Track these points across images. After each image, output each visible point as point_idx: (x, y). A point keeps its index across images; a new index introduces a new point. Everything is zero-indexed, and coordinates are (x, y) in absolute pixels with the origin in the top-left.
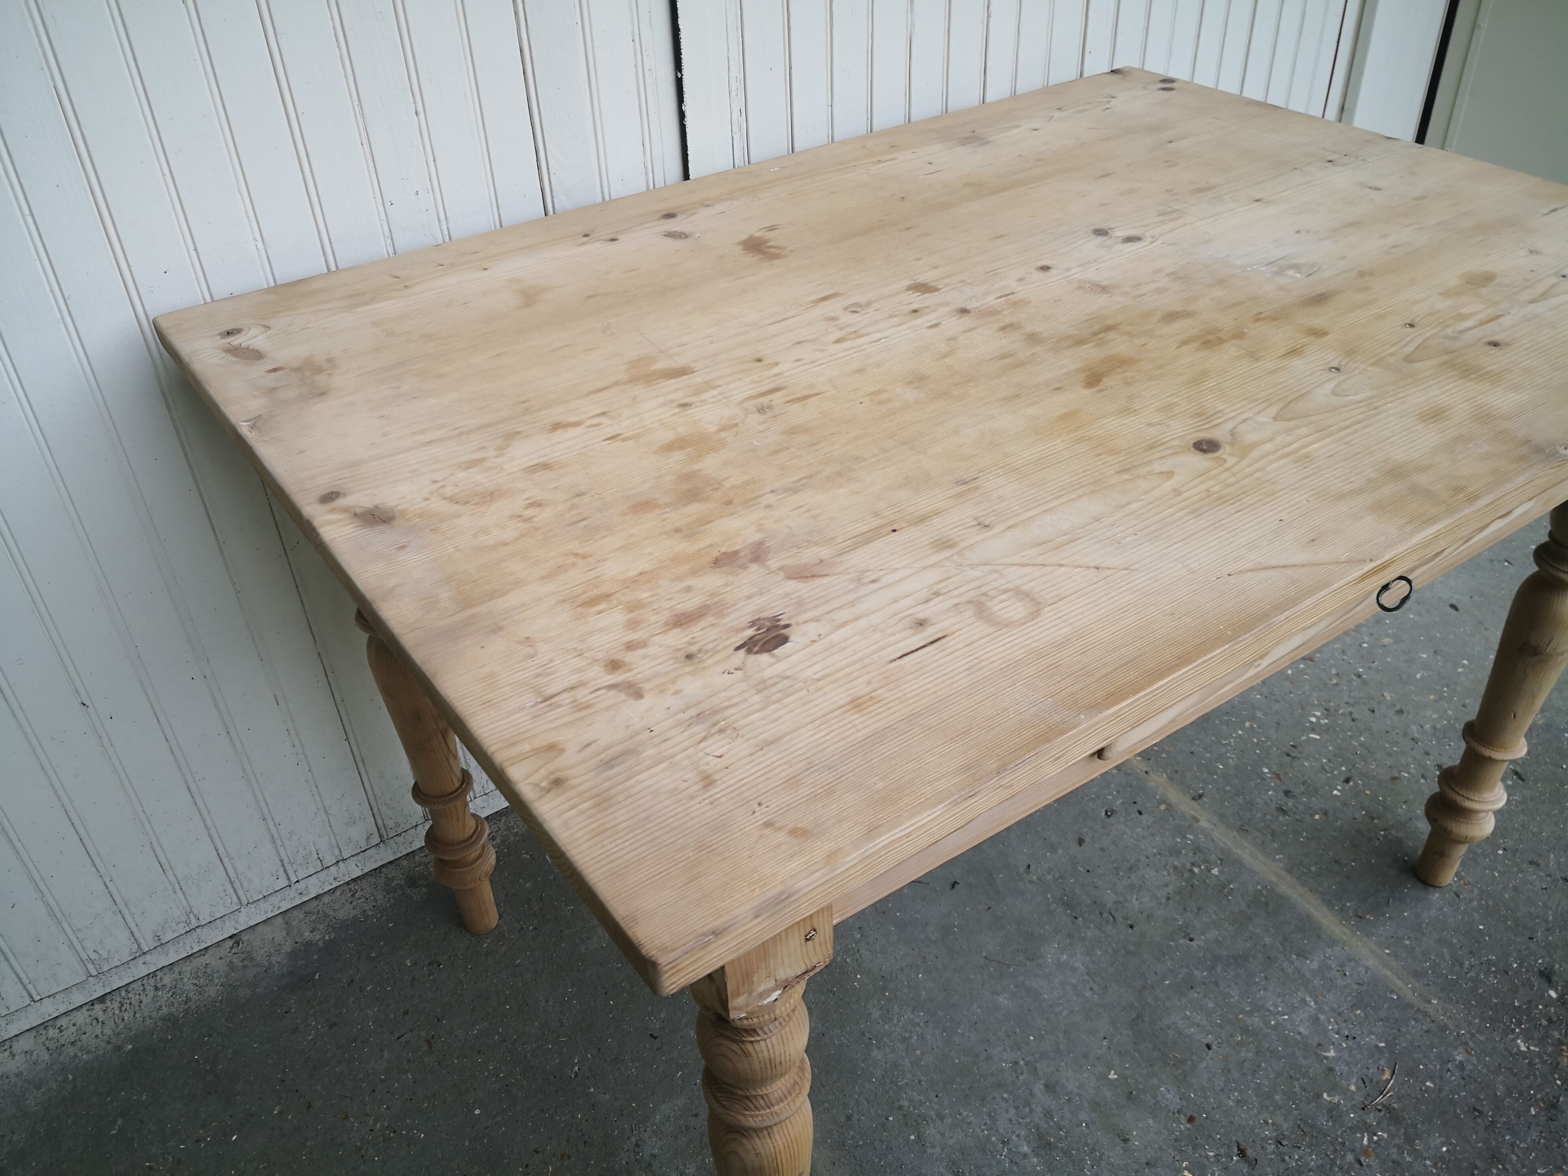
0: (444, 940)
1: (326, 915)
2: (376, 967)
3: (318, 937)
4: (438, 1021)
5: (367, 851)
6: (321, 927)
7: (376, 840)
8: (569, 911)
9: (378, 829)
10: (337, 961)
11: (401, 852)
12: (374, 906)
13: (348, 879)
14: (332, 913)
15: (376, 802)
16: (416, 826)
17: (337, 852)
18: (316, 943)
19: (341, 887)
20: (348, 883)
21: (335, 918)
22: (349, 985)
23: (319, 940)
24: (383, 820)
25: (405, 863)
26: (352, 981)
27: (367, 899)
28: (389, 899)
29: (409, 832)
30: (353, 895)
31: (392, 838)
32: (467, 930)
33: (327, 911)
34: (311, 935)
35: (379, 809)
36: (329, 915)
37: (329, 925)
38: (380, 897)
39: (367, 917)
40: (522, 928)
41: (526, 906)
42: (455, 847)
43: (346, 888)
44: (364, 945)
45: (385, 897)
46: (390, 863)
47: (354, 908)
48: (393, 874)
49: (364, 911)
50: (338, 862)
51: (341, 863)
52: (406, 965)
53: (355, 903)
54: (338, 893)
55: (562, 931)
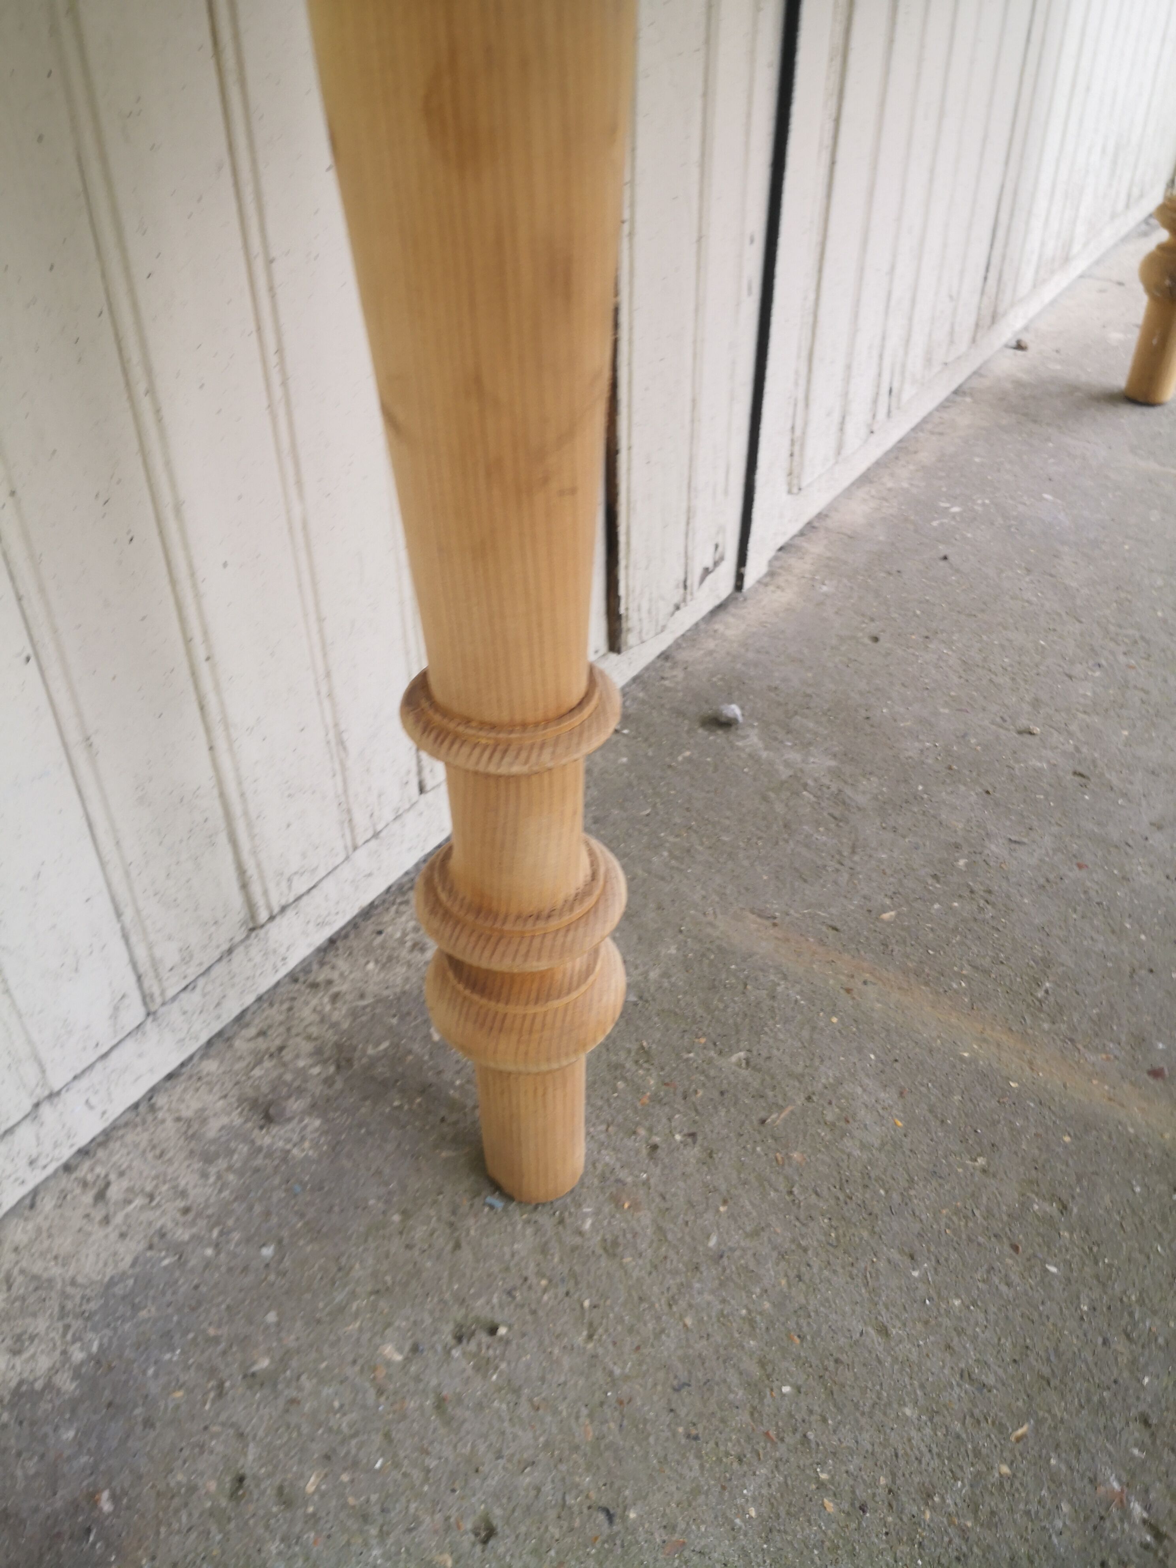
0: (457, 1246)
1: (40, 1283)
2: (293, 1401)
3: (44, 1363)
4: (610, 1517)
5: (114, 1055)
6: (41, 1325)
7: (134, 1013)
8: (739, 1065)
9: (139, 978)
10: (148, 1423)
11: (197, 1038)
12: (186, 1211)
13: (66, 1153)
14: (56, 1271)
15: (131, 889)
16: (230, 951)
17: (30, 1072)
18: (49, 1386)
19: (52, 1183)
20: (67, 1168)
21: (73, 1283)
22: (233, 1495)
23: (54, 1370)
24: (150, 947)
25: (211, 1066)
26: (241, 1479)
27: (151, 1197)
28: (219, 1177)
29: (214, 973)
30: (101, 1196)
31: (174, 998)
32: (508, 1197)
33: (37, 1268)
34: (18, 1361)
35: (138, 911)
36: (50, 1281)
37: (63, 1313)
38: (188, 1178)
39: (179, 1251)
40: (654, 1147)
41: (621, 1084)
42: (566, 919)
43: (65, 1182)
44: (216, 1340)
45: (204, 1175)
46: (170, 1077)
47: (123, 1236)
48: (195, 1105)
49: (162, 1235)
50: (37, 1105)
51: (46, 1110)
52: (389, 1363)
53: (119, 1219)
54: (47, 1204)
55: (763, 1122)
